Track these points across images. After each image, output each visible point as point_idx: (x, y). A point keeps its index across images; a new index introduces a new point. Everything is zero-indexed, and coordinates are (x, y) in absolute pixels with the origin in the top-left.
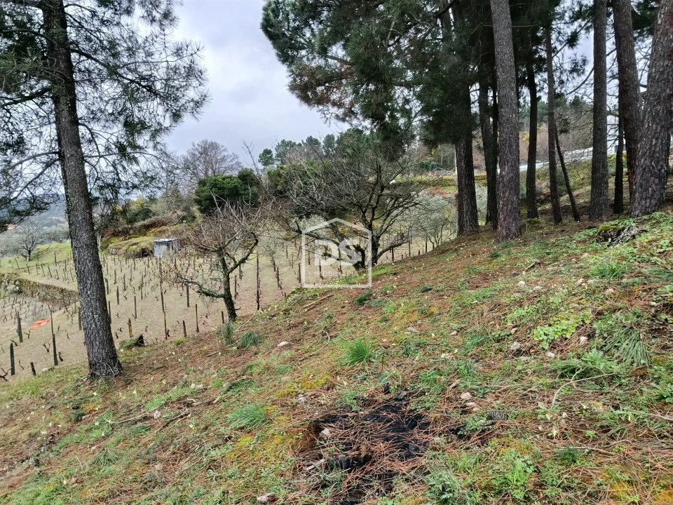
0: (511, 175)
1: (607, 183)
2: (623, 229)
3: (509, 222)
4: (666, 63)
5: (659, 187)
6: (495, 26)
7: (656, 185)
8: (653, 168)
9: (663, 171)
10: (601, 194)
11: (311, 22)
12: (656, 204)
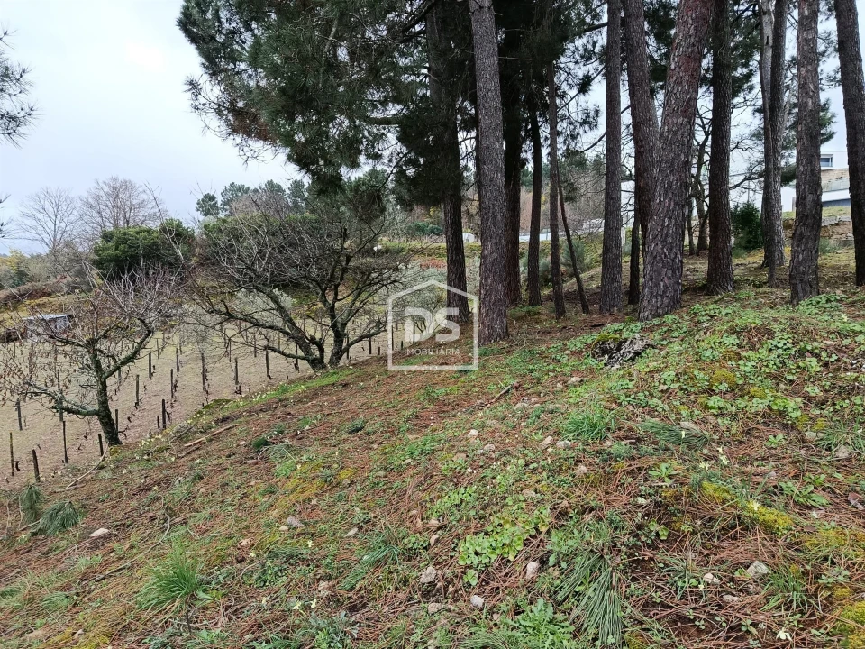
0: (495, 255)
1: (620, 266)
2: (625, 340)
3: (493, 318)
4: (680, 120)
5: (672, 281)
6: (477, 52)
7: (669, 278)
8: (665, 256)
9: (677, 260)
10: (613, 280)
11: (254, 26)
12: (669, 303)
